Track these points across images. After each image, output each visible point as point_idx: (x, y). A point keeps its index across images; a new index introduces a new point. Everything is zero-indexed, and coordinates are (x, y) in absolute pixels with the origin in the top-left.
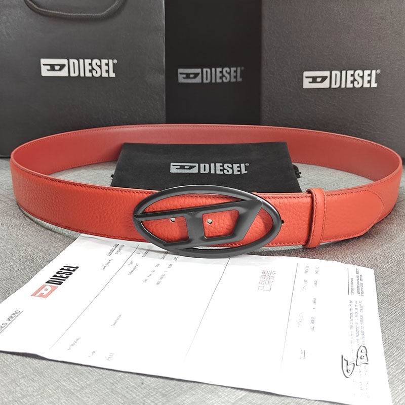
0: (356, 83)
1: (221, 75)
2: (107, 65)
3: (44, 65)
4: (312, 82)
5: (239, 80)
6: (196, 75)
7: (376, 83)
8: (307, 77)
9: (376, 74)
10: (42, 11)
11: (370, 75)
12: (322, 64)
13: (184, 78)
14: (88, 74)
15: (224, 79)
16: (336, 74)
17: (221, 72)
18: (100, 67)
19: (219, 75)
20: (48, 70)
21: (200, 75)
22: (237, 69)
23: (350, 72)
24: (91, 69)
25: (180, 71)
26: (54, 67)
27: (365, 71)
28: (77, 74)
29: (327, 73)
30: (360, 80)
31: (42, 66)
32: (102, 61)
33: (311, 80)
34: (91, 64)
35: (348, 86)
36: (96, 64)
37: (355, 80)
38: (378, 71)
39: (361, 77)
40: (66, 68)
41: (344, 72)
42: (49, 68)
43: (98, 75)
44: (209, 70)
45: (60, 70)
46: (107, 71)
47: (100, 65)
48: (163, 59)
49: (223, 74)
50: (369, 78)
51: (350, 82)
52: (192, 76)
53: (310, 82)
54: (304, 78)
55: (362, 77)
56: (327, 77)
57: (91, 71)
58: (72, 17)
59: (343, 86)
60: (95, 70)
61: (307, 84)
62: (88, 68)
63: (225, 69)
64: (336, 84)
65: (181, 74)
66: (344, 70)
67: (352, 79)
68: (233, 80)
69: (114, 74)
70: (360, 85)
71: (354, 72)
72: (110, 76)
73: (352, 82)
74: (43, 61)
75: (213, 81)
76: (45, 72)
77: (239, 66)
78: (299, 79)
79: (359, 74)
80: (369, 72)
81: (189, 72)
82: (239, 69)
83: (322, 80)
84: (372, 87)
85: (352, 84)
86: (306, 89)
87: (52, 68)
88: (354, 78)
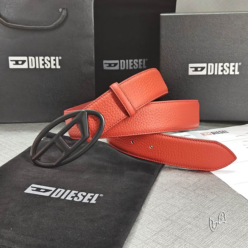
0: (224, 71)
1: (132, 64)
2: (55, 60)
3: (11, 61)
4: (195, 71)
5: (145, 67)
6: (116, 64)
8: (191, 68)
9: (239, 66)
10: (9, 24)
11: (234, 66)
12: (201, 59)
13: (107, 66)
14: (42, 67)
15: (134, 67)
16: (211, 66)
17: (132, 62)
18: (50, 61)
20: (14, 64)
21: (118, 65)
22: (143, 61)
23: (221, 64)
24: (43, 63)
25: (105, 62)
26: (18, 62)
27: (231, 64)
28: (34, 67)
29: (204, 65)
30: (227, 69)
31: (10, 61)
32: (51, 57)
33: (194, 69)
34: (43, 60)
35: (219, 74)
36: (47, 59)
37: (224, 69)
38: (240, 64)
39: (228, 67)
40: (26, 63)
41: (216, 64)
42: (14, 62)
43: (48, 67)
44: (124, 61)
45: (22, 64)
47: (50, 60)
48: (93, 56)
50: (233, 68)
51: (220, 71)
52: (113, 65)
53: (193, 71)
54: (189, 68)
55: (229, 68)
56: (205, 67)
57: (43, 65)
58: (30, 28)
59: (216, 73)
60: (46, 64)
61: (191, 72)
63: (135, 60)
64: (211, 72)
65: (105, 64)
68: (141, 68)
69: (60, 66)
70: (227, 73)
71: (224, 64)
72: (57, 68)
73: (222, 71)
74: (11, 58)
76: (12, 65)
77: (144, 58)
78: (186, 69)
79: (226, 66)
80: (233, 64)
81: (111, 63)
82: (144, 60)
83: (201, 69)
84: (235, 74)
85: (222, 72)
86: (191, 75)
87: (17, 62)
88: (223, 68)
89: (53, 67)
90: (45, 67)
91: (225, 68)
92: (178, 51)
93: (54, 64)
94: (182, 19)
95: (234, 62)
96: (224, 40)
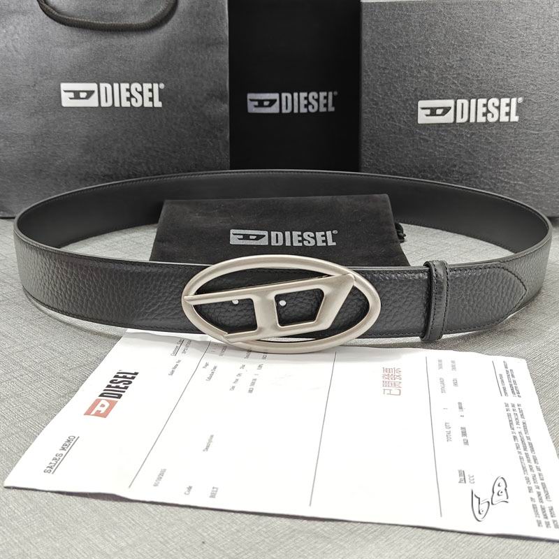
0: (489, 115)
1: (306, 102)
2: (151, 90)
3: (65, 91)
4: (431, 115)
5: (331, 109)
6: (272, 102)
7: (517, 115)
8: (423, 108)
9: (518, 104)
11: (509, 105)
12: (444, 91)
13: (255, 106)
14: (126, 104)
15: (310, 107)
16: (463, 104)
17: (306, 98)
18: (141, 93)
20: (71, 98)
21: (278, 102)
22: (328, 94)
23: (482, 101)
24: (129, 96)
25: (250, 96)
26: (79, 94)
27: (502, 100)
28: (109, 104)
29: (450, 103)
30: (495, 111)
31: (63, 93)
32: (144, 85)
33: (428, 112)
34: (128, 90)
36: (136, 89)
37: (488, 111)
38: (520, 100)
39: (496, 107)
40: (95, 95)
41: (473, 101)
42: (72, 95)
43: (139, 105)
44: (289, 96)
45: (87, 97)
46: (151, 99)
47: (141, 90)
48: (226, 83)
49: (308, 101)
50: (507, 109)
51: (481, 115)
52: (266, 103)
53: (427, 115)
54: (419, 110)
55: (498, 108)
56: (450, 108)
57: (129, 99)
59: (472, 120)
60: (134, 97)
61: (423, 118)
62: (125, 95)
63: (311, 94)
64: (462, 117)
65: (252, 100)
66: (473, 98)
67: (484, 110)
68: (323, 109)
69: (161, 103)
70: (495, 119)
71: (488, 101)
72: (155, 106)
73: (485, 115)
74: (64, 86)
75: (296, 111)
76: (67, 101)
77: (330, 91)
78: (413, 111)
79: (493, 104)
80: (507, 100)
81: (263, 98)
82: (330, 94)
83: (443, 112)
84: (511, 120)
85: (484, 118)
86: (422, 124)
87: (77, 95)
88: (487, 109)
89: (148, 104)
90: (131, 104)
91: (491, 108)
92: (397, 75)
93: (150, 98)
94: (404, 9)
95: (508, 97)
96: (488, 51)
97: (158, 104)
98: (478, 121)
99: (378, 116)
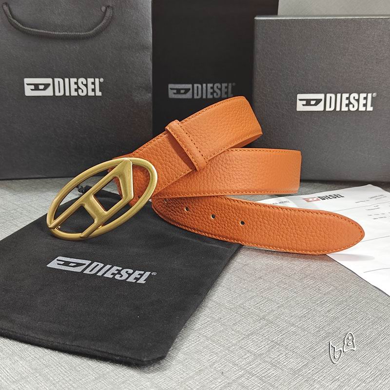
0: (351, 106)
1: (212, 91)
2: (93, 83)
3: (28, 84)
4: (306, 105)
5: (231, 95)
6: (187, 90)
7: (371, 106)
8: (300, 100)
9: (372, 98)
10: (27, 30)
11: (366, 98)
12: (316, 87)
13: (174, 93)
14: (74, 94)
15: (215, 94)
16: (331, 97)
17: (212, 88)
18: (86, 86)
19: (210, 91)
21: (191, 90)
22: (228, 85)
23: (345, 95)
24: (76, 88)
25: (170, 86)
26: (38, 87)
27: (361, 95)
28: (62, 93)
29: (321, 96)
30: (355, 103)
31: (26, 85)
32: (88, 79)
33: (304, 102)
34: (76, 83)
36: (82, 82)
37: (350, 103)
38: (375, 94)
39: (356, 100)
40: (51, 87)
41: (339, 95)
42: (33, 87)
43: (84, 94)
44: (200, 86)
45: (44, 89)
46: (94, 90)
47: (86, 83)
49: (214, 90)
50: (364, 102)
51: (345, 105)
52: (182, 91)
53: (303, 105)
54: (298, 101)
55: (358, 100)
56: (321, 100)
57: (76, 90)
59: (338, 109)
60: (81, 89)
61: (300, 107)
62: (74, 87)
63: (216, 85)
64: (330, 107)
65: (171, 89)
66: (339, 93)
67: (347, 102)
68: (224, 96)
69: (101, 93)
70: (355, 109)
71: (350, 95)
72: (97, 95)
73: (347, 105)
74: (27, 81)
75: (204, 97)
76: (29, 92)
77: (230, 82)
78: (292, 101)
79: (354, 97)
80: (365, 95)
82: (230, 85)
83: (316, 103)
85: (347, 108)
86: (300, 111)
87: (36, 87)
88: (350, 101)
89: (91, 94)
92: (281, 74)
93: (92, 89)
94: (288, 25)
97: (99, 93)
98: (342, 110)
99: (266, 105)
